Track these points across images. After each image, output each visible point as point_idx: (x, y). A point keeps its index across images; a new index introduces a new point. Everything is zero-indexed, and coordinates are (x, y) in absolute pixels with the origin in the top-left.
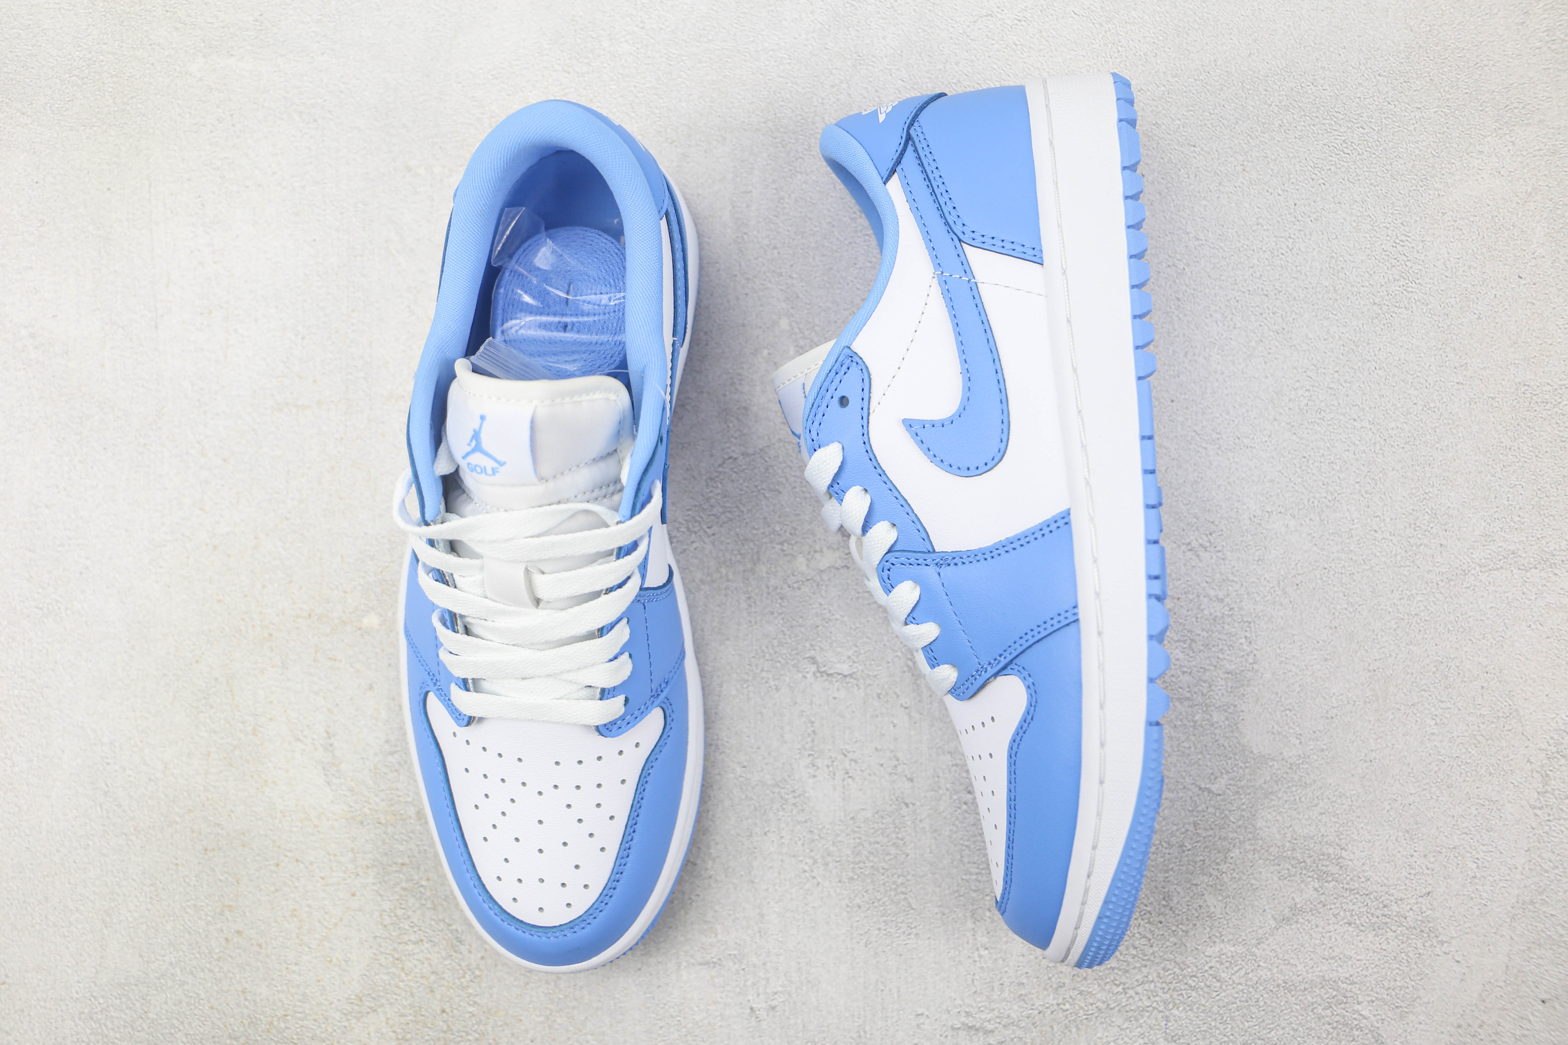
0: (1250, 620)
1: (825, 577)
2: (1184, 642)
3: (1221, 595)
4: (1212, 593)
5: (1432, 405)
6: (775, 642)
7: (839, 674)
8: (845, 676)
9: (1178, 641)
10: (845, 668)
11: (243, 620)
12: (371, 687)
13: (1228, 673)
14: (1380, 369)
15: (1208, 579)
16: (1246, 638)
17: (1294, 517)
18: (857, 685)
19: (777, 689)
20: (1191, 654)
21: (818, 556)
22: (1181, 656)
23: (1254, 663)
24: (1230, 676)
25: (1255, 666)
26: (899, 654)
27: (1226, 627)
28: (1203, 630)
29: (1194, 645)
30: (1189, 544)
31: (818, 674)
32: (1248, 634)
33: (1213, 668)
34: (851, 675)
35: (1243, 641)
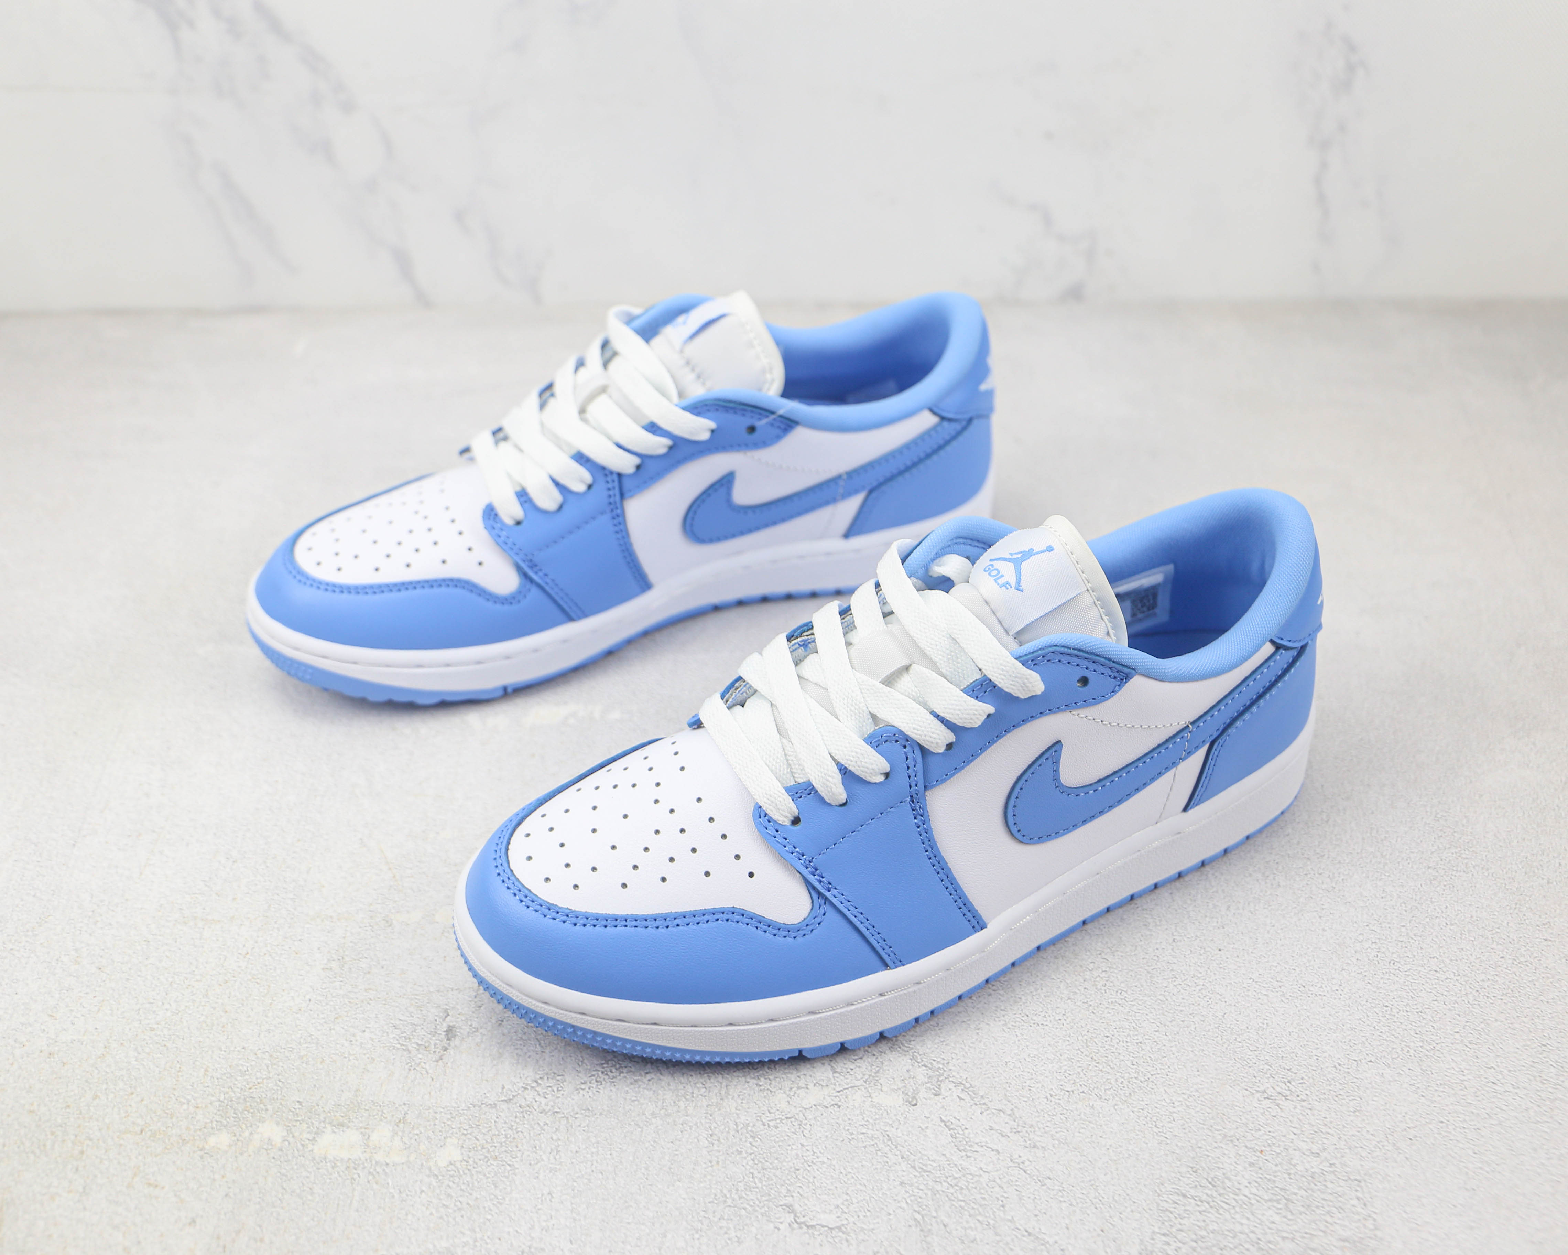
0: (1358, 1178)
1: (810, 1116)
2: (1278, 1201)
3: (1315, 1149)
4: (1304, 1146)
5: (1522, 959)
6: (741, 1186)
7: (823, 1226)
8: (831, 1229)
9: (1270, 1200)
10: (830, 1219)
11: (53, 1133)
12: (193, 1222)
13: (1343, 1240)
14: (1452, 925)
15: (1295, 1131)
16: (1358, 1199)
17: (1388, 1066)
18: (847, 1240)
19: (739, 1242)
20: (1290, 1217)
21: (802, 1092)
22: (1277, 1218)
23: (1376, 1229)
24: (1347, 1244)
25: (1378, 1233)
26: (904, 1205)
27: (1329, 1185)
28: (1300, 1188)
29: (1291, 1206)
30: (1265, 1091)
31: (795, 1226)
32: (1359, 1195)
33: (1321, 1234)
34: (839, 1228)
35: (1355, 1202)
